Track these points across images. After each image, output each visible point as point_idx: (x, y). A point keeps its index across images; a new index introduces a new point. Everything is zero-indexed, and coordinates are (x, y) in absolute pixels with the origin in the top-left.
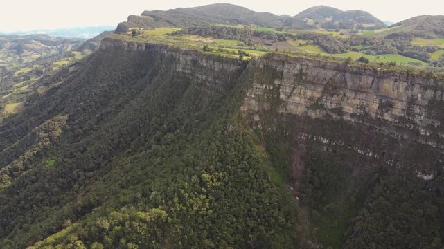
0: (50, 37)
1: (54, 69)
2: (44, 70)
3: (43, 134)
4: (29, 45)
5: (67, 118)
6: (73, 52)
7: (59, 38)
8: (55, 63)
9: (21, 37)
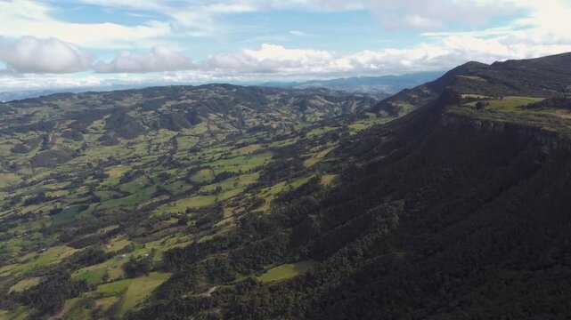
0: (329, 91)
1: (352, 133)
2: (340, 134)
3: (379, 219)
4: (312, 101)
5: (403, 203)
6: (367, 114)
7: (339, 92)
8: (350, 127)
9: (302, 90)
